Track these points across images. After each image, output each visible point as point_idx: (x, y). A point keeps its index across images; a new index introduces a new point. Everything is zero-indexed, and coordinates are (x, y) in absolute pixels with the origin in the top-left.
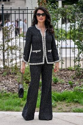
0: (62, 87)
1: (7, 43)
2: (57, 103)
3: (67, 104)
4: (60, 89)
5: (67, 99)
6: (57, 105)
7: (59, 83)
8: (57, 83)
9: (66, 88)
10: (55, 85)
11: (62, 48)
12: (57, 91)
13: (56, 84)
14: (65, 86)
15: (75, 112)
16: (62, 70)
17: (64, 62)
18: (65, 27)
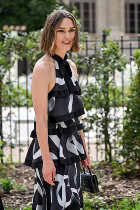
0: (20, 199)
4: (16, 203)
7: (15, 192)
8: (11, 191)
9: (28, 202)
10: (6, 195)
11: (19, 122)
12: (10, 207)
14: (26, 197)
16: (20, 166)
17: (23, 148)
18: (24, 83)
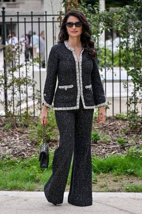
0: (106, 148)
1: (11, 72)
2: (97, 177)
3: (115, 177)
4: (103, 152)
5: (116, 169)
6: (98, 180)
7: (102, 142)
8: (98, 141)
9: (112, 151)
11: (105, 81)
12: (97, 155)
13: (96, 143)
14: (111, 147)
17: (109, 106)
18: (110, 46)
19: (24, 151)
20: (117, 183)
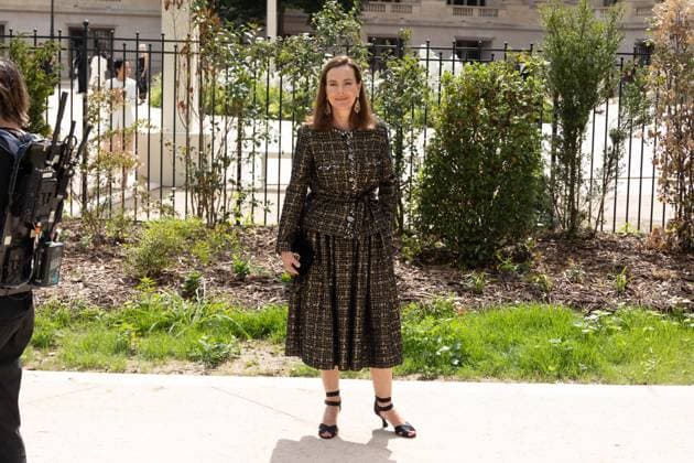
0: (260, 291)
1: (96, 143)
2: (242, 345)
3: (273, 347)
4: (254, 298)
5: (275, 330)
6: (243, 351)
7: (253, 279)
8: (246, 277)
9: (271, 296)
12: (243, 304)
13: (242, 280)
14: (269, 288)
15: (295, 376)
16: (265, 232)
17: (270, 208)
19: (111, 293)
20: (275, 359)
